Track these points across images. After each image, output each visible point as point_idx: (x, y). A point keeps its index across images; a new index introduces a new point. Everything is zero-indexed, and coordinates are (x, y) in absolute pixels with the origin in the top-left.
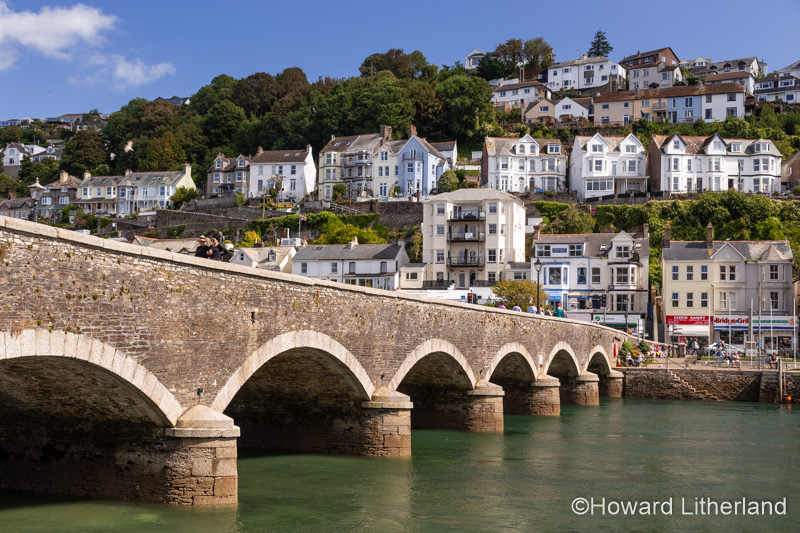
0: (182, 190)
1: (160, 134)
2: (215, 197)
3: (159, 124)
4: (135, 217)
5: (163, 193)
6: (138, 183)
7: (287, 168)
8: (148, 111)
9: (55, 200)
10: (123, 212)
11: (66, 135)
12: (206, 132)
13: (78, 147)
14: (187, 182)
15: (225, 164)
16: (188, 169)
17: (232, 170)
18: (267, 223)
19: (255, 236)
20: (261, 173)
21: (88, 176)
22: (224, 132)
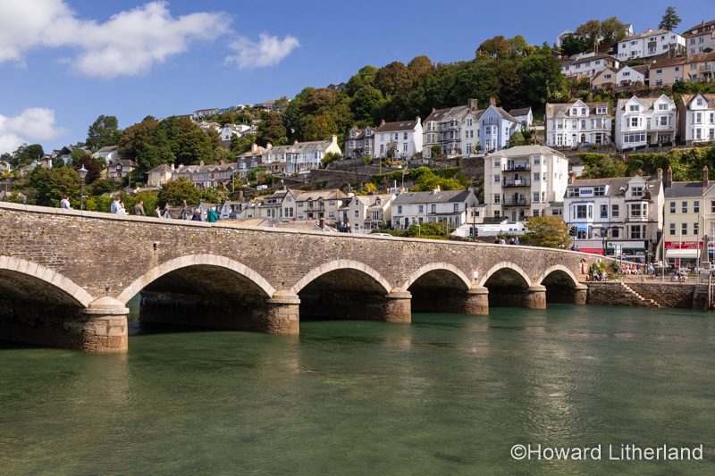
0: (330, 154)
1: (321, 113)
2: (350, 158)
3: (321, 105)
4: (297, 175)
5: (316, 157)
6: (300, 150)
7: (401, 135)
8: (315, 97)
9: (248, 165)
10: (289, 172)
11: (264, 116)
12: (353, 110)
13: (267, 126)
14: (334, 148)
15: (357, 134)
16: (335, 138)
17: (362, 138)
18: (383, 177)
19: (371, 187)
20: (382, 139)
21: (269, 146)
22: (366, 109)
